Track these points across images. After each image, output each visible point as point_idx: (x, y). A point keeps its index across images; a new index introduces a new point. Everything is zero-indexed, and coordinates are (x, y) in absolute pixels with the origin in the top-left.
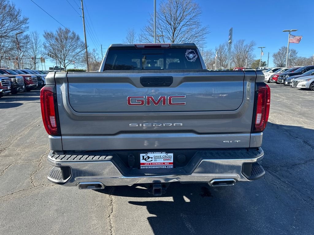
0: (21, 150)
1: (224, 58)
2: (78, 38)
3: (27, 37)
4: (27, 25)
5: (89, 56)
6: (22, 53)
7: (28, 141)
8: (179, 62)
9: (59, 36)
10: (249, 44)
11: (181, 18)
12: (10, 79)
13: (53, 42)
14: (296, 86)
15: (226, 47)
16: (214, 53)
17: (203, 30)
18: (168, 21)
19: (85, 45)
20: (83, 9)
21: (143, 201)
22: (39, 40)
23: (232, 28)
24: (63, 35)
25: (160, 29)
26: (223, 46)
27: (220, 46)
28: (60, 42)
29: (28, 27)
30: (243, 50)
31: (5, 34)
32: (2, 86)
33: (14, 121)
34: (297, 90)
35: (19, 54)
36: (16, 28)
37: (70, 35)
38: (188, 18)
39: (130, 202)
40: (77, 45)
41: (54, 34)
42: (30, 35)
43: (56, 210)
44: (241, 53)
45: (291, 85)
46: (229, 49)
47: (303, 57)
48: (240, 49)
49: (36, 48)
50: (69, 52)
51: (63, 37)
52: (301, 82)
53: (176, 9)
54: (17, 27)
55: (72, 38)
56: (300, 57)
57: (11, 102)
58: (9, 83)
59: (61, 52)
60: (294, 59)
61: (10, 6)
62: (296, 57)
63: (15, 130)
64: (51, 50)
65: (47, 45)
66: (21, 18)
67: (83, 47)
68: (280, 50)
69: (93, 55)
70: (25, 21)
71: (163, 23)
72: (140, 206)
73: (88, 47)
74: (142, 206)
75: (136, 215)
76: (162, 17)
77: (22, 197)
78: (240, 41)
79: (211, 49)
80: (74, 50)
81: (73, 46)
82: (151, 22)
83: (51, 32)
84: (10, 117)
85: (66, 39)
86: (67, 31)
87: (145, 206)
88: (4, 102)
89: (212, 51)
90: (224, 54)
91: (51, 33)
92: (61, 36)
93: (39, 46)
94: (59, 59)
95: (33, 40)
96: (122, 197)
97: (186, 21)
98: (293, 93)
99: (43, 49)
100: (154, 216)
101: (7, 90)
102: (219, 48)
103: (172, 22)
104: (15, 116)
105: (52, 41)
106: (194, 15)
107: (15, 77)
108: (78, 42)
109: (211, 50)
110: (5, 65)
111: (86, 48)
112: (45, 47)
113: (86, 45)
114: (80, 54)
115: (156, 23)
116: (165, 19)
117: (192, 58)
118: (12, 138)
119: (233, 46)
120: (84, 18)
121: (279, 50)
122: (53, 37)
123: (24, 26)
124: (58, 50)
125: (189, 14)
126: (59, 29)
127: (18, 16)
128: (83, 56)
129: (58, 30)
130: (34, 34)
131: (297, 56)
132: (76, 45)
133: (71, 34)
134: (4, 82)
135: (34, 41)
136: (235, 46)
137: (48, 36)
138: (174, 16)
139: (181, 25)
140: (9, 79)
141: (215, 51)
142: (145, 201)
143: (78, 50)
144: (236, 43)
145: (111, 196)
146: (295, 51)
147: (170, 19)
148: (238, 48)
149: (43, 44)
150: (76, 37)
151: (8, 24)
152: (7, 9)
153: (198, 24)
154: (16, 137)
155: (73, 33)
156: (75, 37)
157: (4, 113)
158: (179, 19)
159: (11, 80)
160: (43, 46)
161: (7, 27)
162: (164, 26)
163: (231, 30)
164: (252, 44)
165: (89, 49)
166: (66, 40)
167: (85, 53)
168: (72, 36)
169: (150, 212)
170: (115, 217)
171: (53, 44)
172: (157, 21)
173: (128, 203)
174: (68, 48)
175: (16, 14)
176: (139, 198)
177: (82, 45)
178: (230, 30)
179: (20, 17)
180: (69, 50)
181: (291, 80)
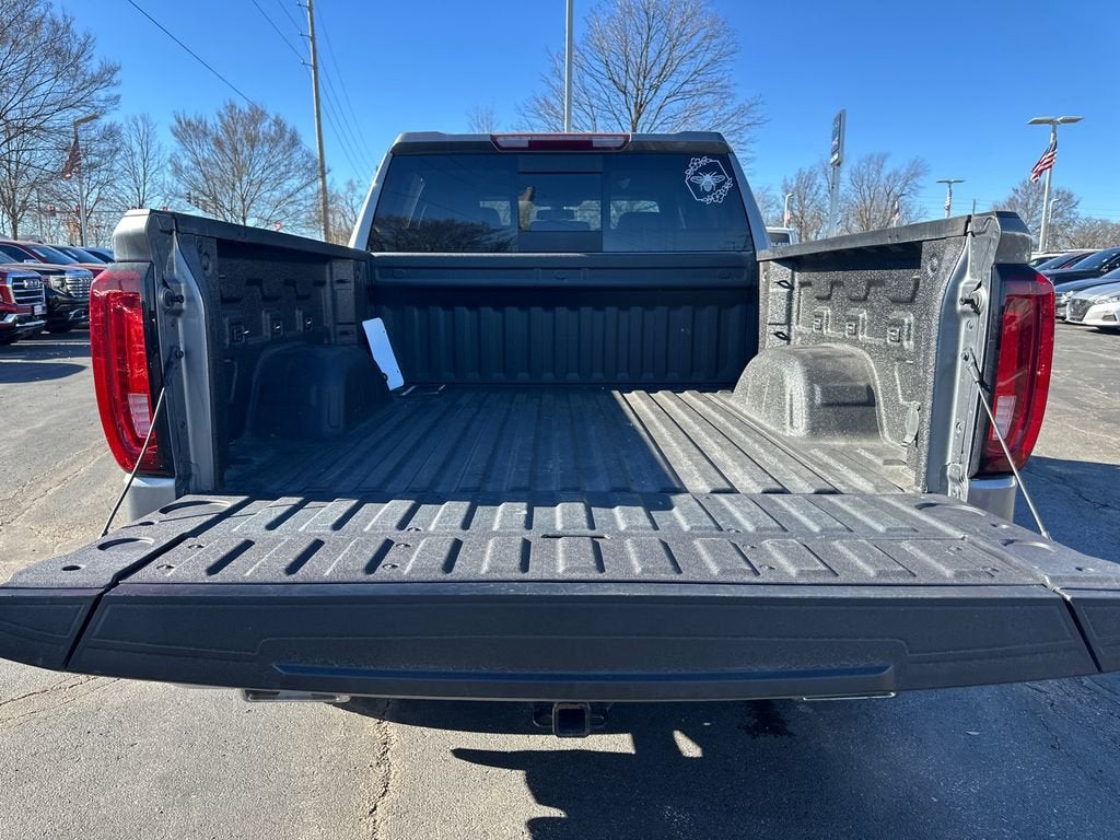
0: (57, 533)
1: (813, 218)
2: (294, 141)
3: (111, 133)
4: (114, 91)
5: (330, 206)
6: (96, 190)
7: (85, 501)
8: (657, 209)
9: (228, 132)
10: (903, 171)
11: (664, 68)
12: (44, 277)
13: (206, 151)
14: (1081, 320)
15: (820, 180)
16: (777, 199)
17: (742, 111)
18: (617, 79)
19: (319, 165)
20: (313, 39)
21: (510, 750)
22: (156, 147)
23: (844, 111)
24: (240, 129)
25: (588, 109)
26: (811, 176)
27: (799, 178)
28: (229, 152)
29: (117, 98)
30: (882, 190)
31: (35, 122)
32: (14, 301)
33: (45, 428)
34: (1085, 335)
35: (85, 193)
36: (75, 98)
37: (266, 127)
38: (687, 68)
39: (460, 753)
40: (290, 164)
41: (209, 125)
42: (125, 126)
43: (162, 779)
44: (874, 204)
45: (1062, 314)
46: (833, 187)
47: (1097, 218)
48: (872, 188)
49: (145, 174)
50: (262, 188)
51: (239, 136)
52: (1100, 302)
53: (645, 37)
54: (80, 95)
55: (272, 140)
56: (1088, 220)
57: (43, 362)
58: (40, 293)
59: (233, 190)
60: (1067, 225)
61: (53, 22)
62: (1072, 216)
63: (46, 459)
64: (196, 180)
65: (185, 163)
66: (93, 67)
67: (310, 170)
68: (1017, 191)
69: (347, 203)
70: (107, 75)
71: (599, 88)
72: (498, 769)
73: (329, 171)
74: (507, 771)
75: (482, 809)
76: (595, 63)
77: (34, 723)
78: (870, 158)
79: (766, 187)
80: (279, 181)
81: (277, 168)
82: (555, 82)
83: (198, 117)
84: (33, 412)
85: (253, 141)
86: (257, 116)
87: (520, 772)
88: (19, 361)
89: (772, 193)
90: (814, 204)
91: (200, 122)
92: (235, 132)
93: (155, 167)
94: (227, 213)
95: (134, 143)
96: (429, 732)
97: (682, 79)
98: (1071, 342)
99: (169, 178)
100: (556, 813)
101: (30, 319)
102: (794, 184)
103: (630, 85)
104: (51, 409)
105: (203, 150)
106: (708, 57)
107: (62, 272)
108: (294, 155)
109: (768, 189)
110: (38, 233)
111: (323, 176)
112: (177, 171)
113: (323, 166)
114: (299, 196)
115: (574, 88)
116: (604, 70)
117: (712, 191)
118: (29, 490)
119: (845, 175)
120: (315, 68)
121: (1012, 194)
122: (205, 134)
123: (102, 94)
124: (223, 183)
125: (692, 55)
126: (227, 107)
127: (82, 59)
128: (312, 205)
129: (223, 112)
130: (140, 123)
131: (1077, 214)
132: (286, 162)
133: (270, 126)
134: (22, 287)
135: (137, 149)
136: (852, 174)
137: (188, 131)
138: (639, 60)
139: (663, 93)
140: (39, 278)
141: (780, 194)
142: (521, 749)
143: (295, 182)
144: (856, 165)
145: (385, 723)
146: (1070, 196)
147: (622, 74)
148: (866, 182)
149: (170, 161)
150: (287, 136)
151: (46, 86)
152: (45, 32)
153: (722, 92)
154: (43, 485)
155: (277, 122)
156: (282, 136)
157: (14, 399)
158: (656, 71)
159: (47, 281)
160: (170, 167)
161: (43, 97)
162: (600, 99)
163: (840, 118)
164: (916, 171)
165: (333, 179)
166: (252, 147)
167: (318, 192)
168: (272, 133)
169: (541, 798)
170: (398, 813)
171: (206, 161)
172: (575, 78)
173: (450, 755)
174: (258, 174)
175: (75, 50)
176: (496, 735)
177: (309, 165)
178: (835, 121)
179: (88, 63)
180: (262, 182)
181: (1061, 295)
